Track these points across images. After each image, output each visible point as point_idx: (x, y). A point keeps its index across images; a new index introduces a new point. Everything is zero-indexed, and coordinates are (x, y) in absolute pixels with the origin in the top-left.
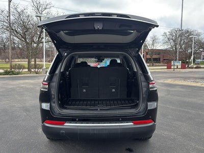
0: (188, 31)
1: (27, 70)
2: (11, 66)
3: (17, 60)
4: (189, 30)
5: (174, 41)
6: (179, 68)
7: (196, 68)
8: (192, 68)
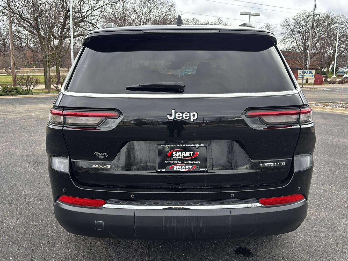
0: (328, 18)
1: (43, 87)
2: (14, 79)
3: (26, 70)
4: (330, 15)
5: (302, 35)
6: (311, 84)
7: (340, 82)
8: (333, 82)
